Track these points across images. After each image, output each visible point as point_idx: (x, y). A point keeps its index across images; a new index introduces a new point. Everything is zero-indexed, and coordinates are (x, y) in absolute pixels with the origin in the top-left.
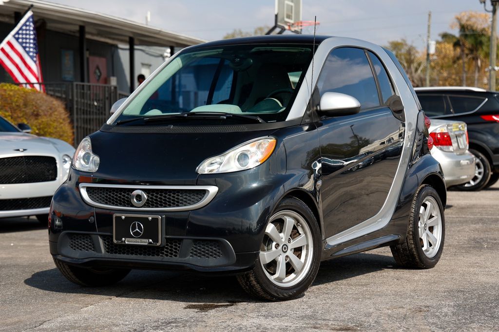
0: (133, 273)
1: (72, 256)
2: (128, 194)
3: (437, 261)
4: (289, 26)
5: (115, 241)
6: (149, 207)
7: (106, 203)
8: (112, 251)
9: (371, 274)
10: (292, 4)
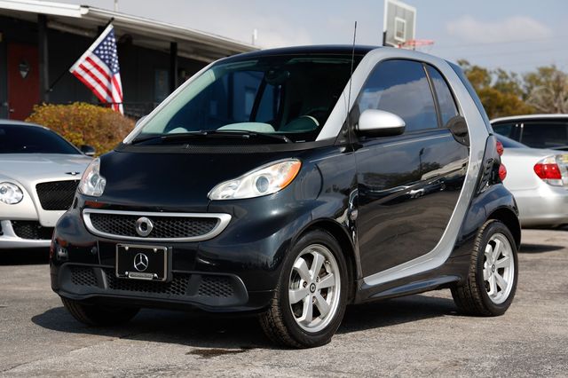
0: (143, 312)
1: (73, 291)
2: (133, 222)
3: (507, 308)
4: (400, 45)
5: (118, 275)
6: (155, 237)
7: (110, 232)
8: (115, 286)
9: (424, 320)
10: (404, 21)
